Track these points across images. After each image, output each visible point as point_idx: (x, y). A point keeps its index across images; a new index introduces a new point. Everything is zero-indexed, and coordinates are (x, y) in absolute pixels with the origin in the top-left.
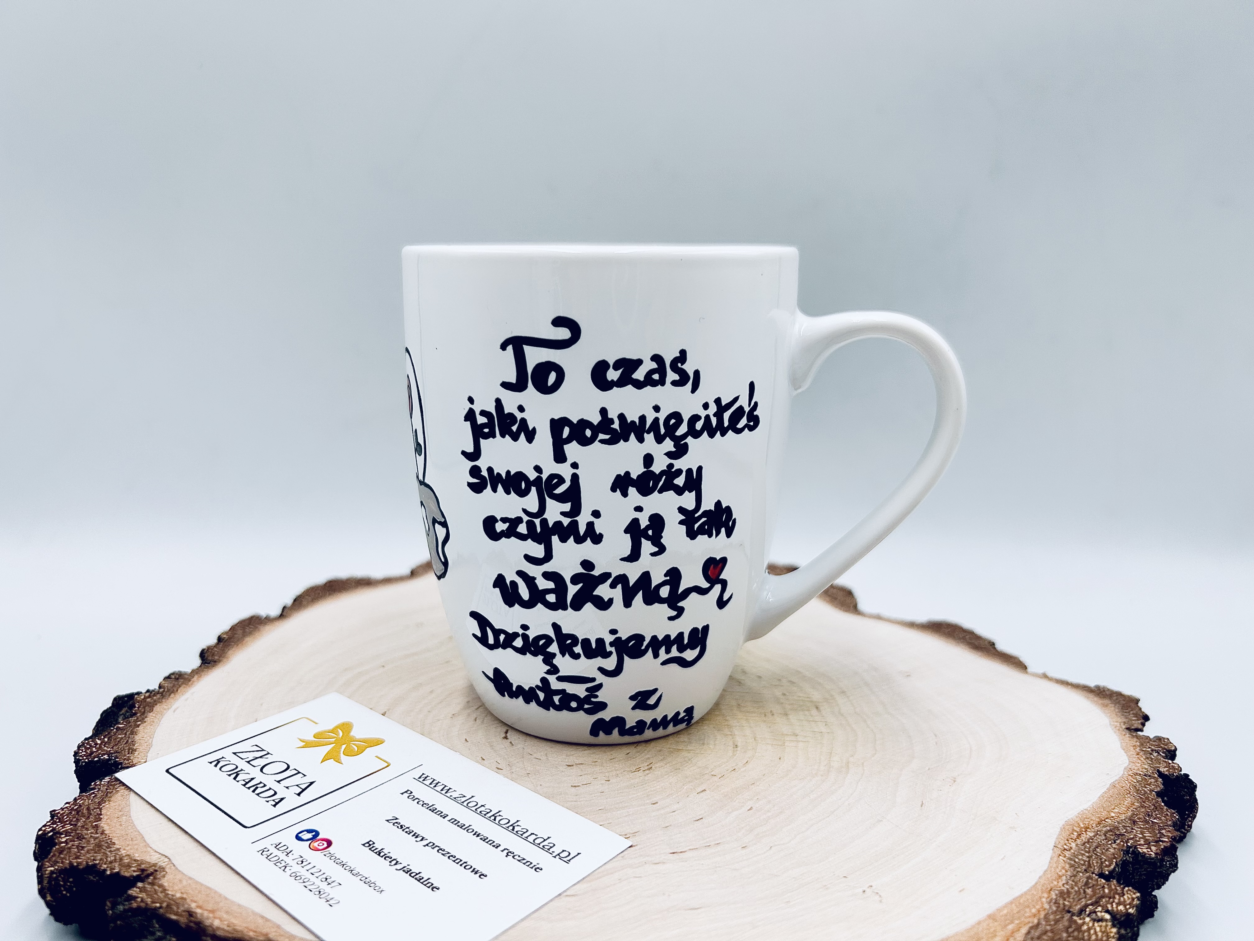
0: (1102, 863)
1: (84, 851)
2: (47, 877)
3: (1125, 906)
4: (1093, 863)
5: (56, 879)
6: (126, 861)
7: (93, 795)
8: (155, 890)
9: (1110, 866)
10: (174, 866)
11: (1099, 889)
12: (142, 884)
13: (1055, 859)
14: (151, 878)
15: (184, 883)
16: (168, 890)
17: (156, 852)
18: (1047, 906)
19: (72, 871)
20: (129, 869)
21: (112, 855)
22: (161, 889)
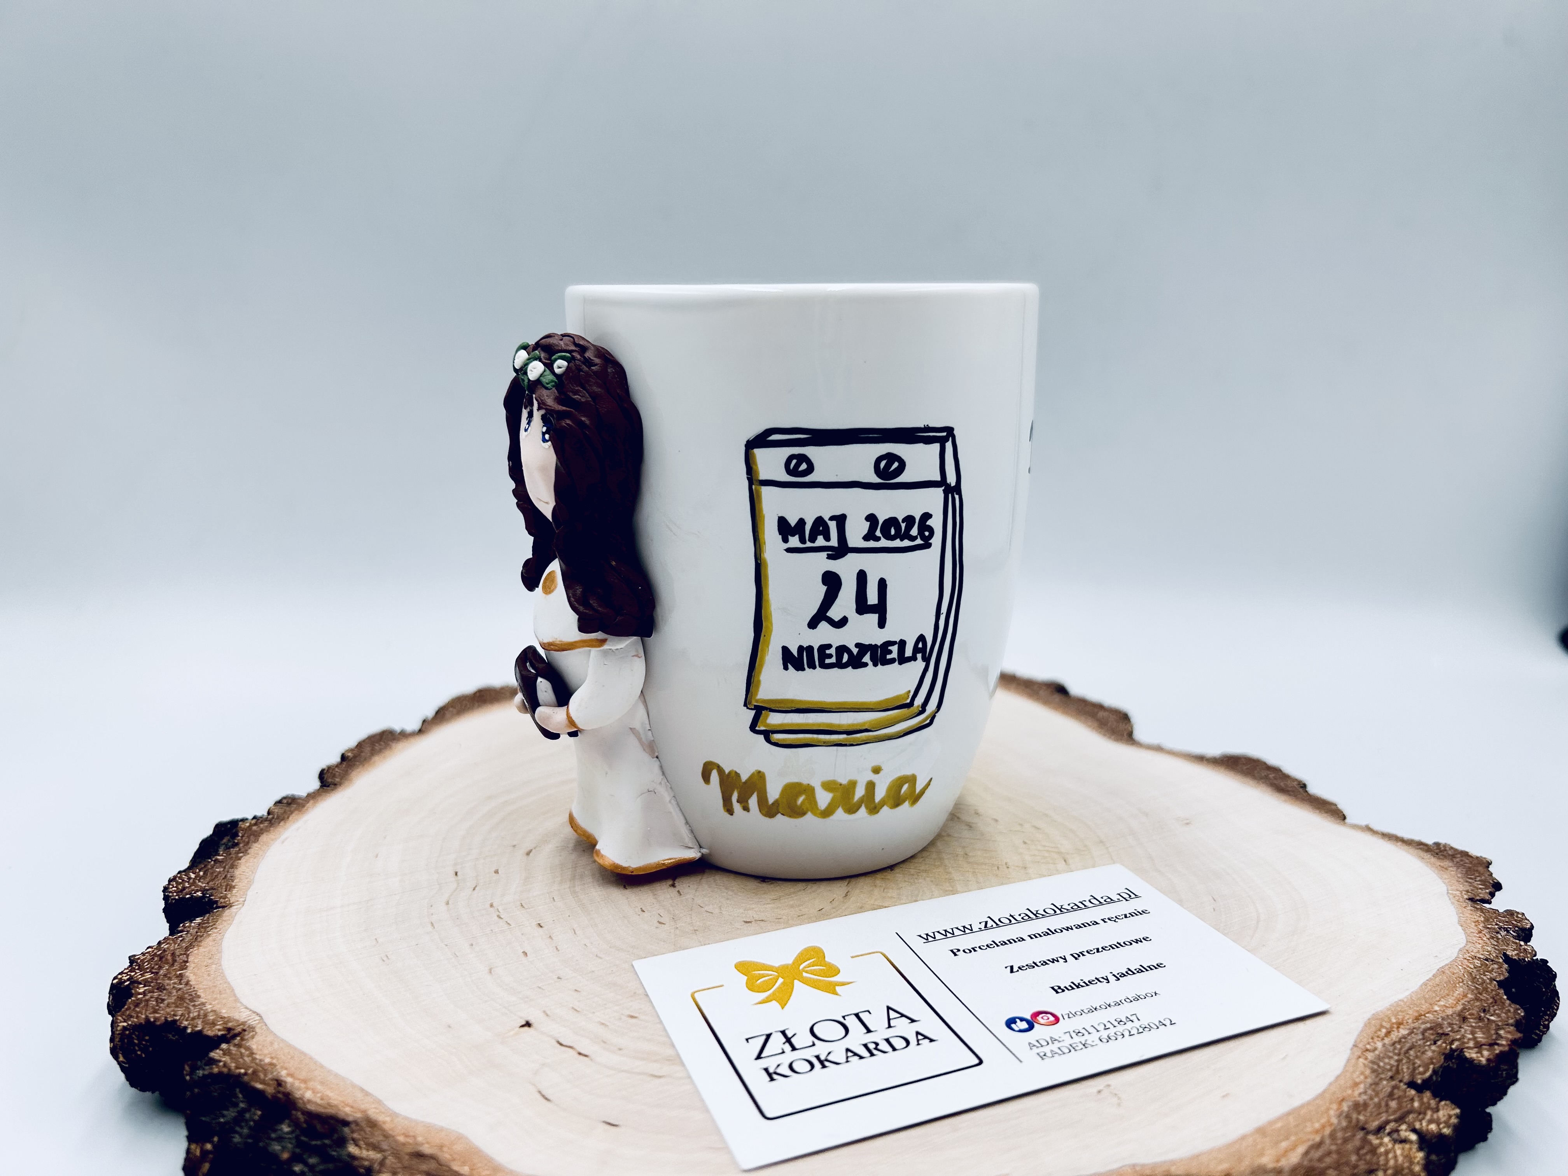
0: (1414, 1069)
1: (164, 1004)
2: (119, 1034)
3: (1438, 1125)
4: (1402, 1069)
5: (129, 1037)
6: (211, 1017)
7: (181, 939)
8: (241, 1053)
9: (1425, 1072)
10: (266, 1025)
11: (1406, 1102)
12: (227, 1045)
13: (1353, 1061)
14: (238, 1038)
15: (276, 1046)
16: (256, 1054)
17: (246, 1008)
18: (1335, 1121)
19: (148, 1027)
20: (214, 1027)
21: (196, 1010)
22: (248, 1052)
